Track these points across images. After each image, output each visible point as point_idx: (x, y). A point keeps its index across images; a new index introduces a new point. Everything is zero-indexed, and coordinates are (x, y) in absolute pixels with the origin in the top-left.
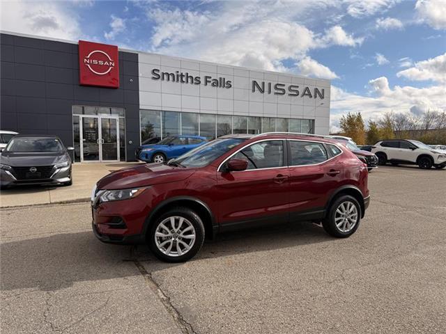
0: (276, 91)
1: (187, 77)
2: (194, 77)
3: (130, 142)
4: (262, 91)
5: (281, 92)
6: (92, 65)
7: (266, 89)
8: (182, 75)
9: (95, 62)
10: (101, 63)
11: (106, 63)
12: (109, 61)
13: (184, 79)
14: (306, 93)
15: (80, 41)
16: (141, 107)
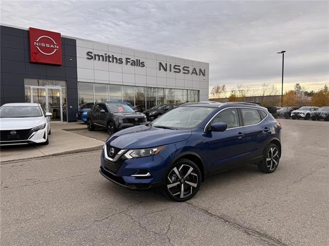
0: (175, 70)
1: (113, 58)
2: (118, 58)
3: (71, 107)
4: (166, 70)
5: (178, 71)
6: (41, 47)
7: (168, 68)
8: (109, 57)
9: (43, 45)
10: (48, 45)
11: (52, 46)
12: (54, 45)
13: (111, 60)
14: (194, 72)
15: (30, 28)
16: (78, 80)
